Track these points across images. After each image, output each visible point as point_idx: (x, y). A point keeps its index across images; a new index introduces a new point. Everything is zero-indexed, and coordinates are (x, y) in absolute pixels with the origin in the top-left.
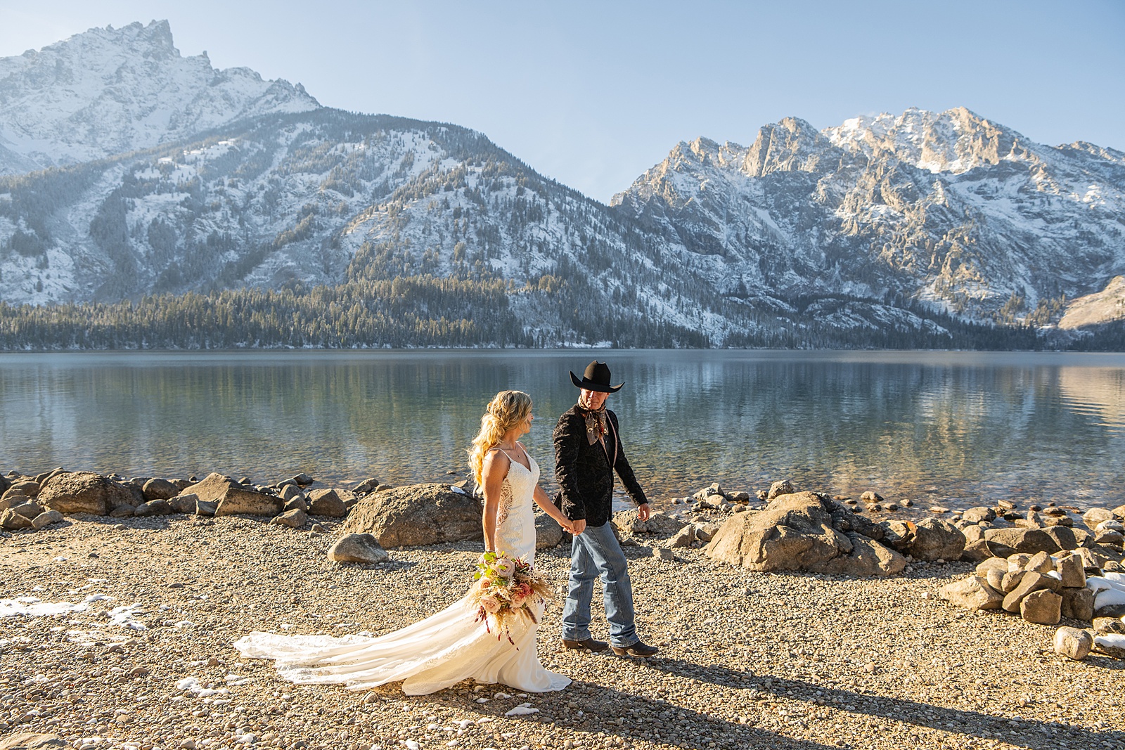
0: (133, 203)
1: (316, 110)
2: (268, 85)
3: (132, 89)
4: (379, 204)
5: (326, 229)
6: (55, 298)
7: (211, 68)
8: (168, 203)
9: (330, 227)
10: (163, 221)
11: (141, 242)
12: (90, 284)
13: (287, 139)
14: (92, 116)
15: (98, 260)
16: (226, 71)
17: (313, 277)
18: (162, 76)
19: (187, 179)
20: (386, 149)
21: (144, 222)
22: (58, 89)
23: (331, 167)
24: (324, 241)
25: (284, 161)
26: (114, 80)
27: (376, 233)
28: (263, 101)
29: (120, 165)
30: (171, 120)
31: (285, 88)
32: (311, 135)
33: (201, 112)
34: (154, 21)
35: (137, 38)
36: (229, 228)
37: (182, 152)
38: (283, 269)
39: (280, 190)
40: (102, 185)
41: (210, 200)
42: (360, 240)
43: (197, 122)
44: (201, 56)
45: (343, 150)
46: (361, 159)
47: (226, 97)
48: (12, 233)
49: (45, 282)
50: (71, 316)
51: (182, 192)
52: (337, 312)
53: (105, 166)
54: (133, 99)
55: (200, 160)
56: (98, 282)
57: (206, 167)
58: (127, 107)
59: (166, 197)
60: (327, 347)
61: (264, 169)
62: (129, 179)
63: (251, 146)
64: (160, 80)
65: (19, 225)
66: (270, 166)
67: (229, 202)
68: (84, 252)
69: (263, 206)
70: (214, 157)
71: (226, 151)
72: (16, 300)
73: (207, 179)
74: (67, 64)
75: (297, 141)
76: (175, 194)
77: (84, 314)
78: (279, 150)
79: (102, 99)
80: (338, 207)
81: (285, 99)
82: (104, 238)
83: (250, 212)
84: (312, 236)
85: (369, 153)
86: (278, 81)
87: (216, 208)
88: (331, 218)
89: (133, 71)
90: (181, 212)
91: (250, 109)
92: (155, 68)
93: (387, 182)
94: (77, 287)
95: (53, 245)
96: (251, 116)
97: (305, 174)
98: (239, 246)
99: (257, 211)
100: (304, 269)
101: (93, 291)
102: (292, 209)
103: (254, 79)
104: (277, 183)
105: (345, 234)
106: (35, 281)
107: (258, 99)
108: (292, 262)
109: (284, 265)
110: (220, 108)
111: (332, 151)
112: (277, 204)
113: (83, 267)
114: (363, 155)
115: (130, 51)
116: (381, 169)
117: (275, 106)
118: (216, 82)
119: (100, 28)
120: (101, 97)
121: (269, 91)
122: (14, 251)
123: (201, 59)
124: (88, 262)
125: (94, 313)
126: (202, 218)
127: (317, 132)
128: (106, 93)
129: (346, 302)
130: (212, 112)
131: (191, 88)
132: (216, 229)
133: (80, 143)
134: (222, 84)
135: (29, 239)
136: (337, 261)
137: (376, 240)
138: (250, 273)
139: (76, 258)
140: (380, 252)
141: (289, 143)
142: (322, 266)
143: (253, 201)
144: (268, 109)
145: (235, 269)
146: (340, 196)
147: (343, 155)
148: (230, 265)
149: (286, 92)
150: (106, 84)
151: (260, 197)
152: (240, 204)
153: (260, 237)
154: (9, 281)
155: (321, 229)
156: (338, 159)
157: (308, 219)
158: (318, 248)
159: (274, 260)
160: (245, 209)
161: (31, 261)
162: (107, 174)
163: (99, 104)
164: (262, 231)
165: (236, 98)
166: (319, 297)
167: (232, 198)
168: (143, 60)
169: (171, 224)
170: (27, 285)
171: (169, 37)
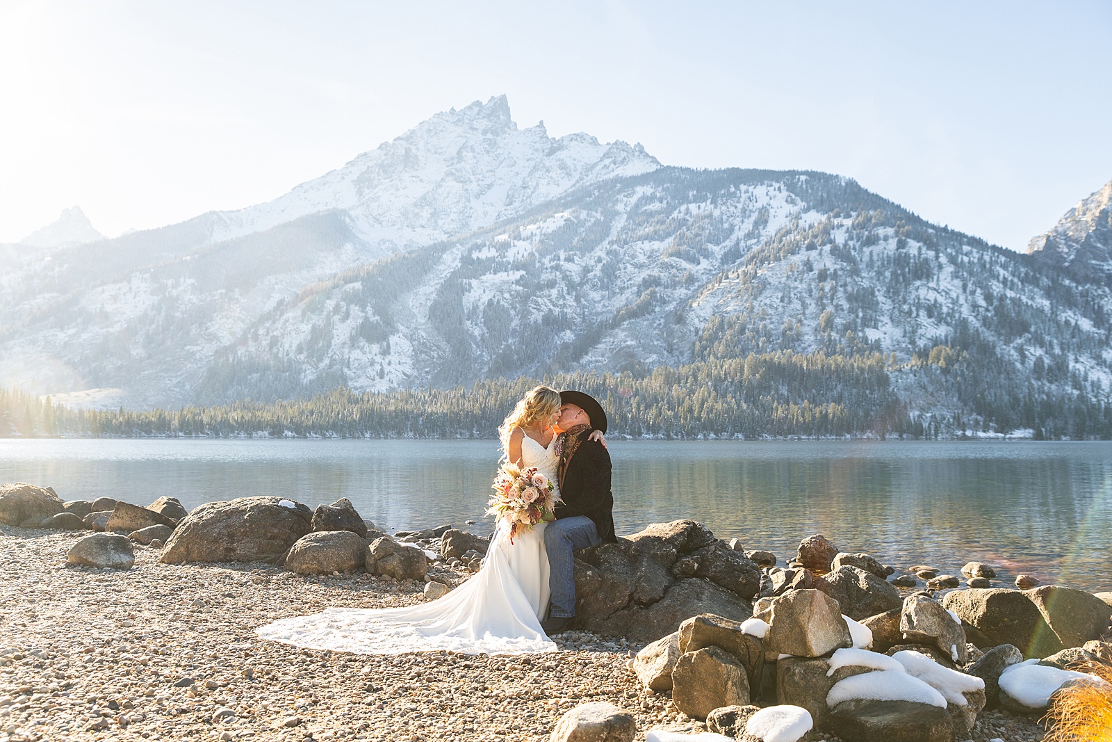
1: (656, 171)
2: (605, 149)
3: (471, 168)
4: (729, 270)
5: (669, 302)
6: (395, 385)
7: (547, 138)
8: (504, 282)
9: (674, 299)
10: (499, 301)
11: (476, 325)
12: (427, 369)
13: (626, 205)
14: (434, 199)
15: (435, 345)
16: (562, 139)
17: (654, 357)
18: (500, 151)
19: (523, 256)
21: (480, 304)
22: (405, 176)
23: (673, 232)
24: (667, 315)
25: (622, 230)
26: (455, 161)
27: (726, 303)
28: (600, 167)
30: (508, 196)
31: (623, 150)
32: (652, 198)
33: (537, 184)
36: (565, 305)
37: (517, 228)
38: (621, 349)
39: (618, 262)
40: (442, 267)
41: (546, 276)
42: (707, 312)
43: (534, 195)
44: (538, 126)
45: (687, 212)
46: (707, 221)
47: (563, 167)
48: (360, 321)
49: (387, 369)
50: (406, 403)
51: (518, 270)
53: (444, 248)
54: (472, 178)
55: (535, 235)
56: (434, 368)
57: (542, 241)
59: (502, 276)
61: (601, 240)
62: (467, 260)
63: (588, 215)
64: (498, 156)
65: (366, 313)
66: (607, 236)
67: (565, 277)
68: (423, 337)
69: (601, 280)
70: (549, 231)
71: (562, 223)
73: (542, 256)
74: (414, 151)
75: (637, 206)
76: (511, 272)
77: (419, 401)
78: (617, 218)
79: (445, 181)
80: (683, 277)
81: (623, 162)
83: (587, 287)
84: (653, 311)
85: (716, 213)
86: (616, 143)
87: (552, 285)
88: (675, 289)
89: (473, 150)
90: (516, 291)
91: (587, 175)
92: (493, 144)
93: (738, 244)
94: (415, 373)
95: (394, 331)
96: (588, 184)
97: (646, 242)
98: (575, 325)
99: (594, 285)
100: (644, 349)
101: (429, 377)
102: (632, 282)
103: (591, 143)
104: (615, 254)
105: (691, 306)
106: (378, 368)
107: (595, 165)
108: (632, 341)
109: (623, 344)
110: (555, 179)
111: (675, 215)
112: (616, 277)
113: (421, 352)
114: (710, 216)
115: (470, 131)
116: (731, 230)
117: (613, 171)
118: (552, 151)
119: (445, 112)
120: (443, 180)
121: (606, 155)
122: (361, 339)
123: (538, 129)
124: (426, 347)
126: (538, 297)
127: (658, 194)
128: (447, 175)
130: (548, 183)
131: (528, 160)
132: (552, 307)
133: (423, 227)
134: (557, 153)
135: (374, 327)
136: (682, 338)
137: (726, 311)
138: (587, 354)
139: (415, 343)
140: (731, 326)
141: (628, 209)
142: (664, 345)
143: (590, 275)
144: (606, 175)
145: (571, 350)
146: (684, 264)
147: (687, 217)
148: (566, 346)
150: (448, 166)
151: (597, 271)
152: (577, 279)
153: (598, 313)
155: (664, 302)
156: (681, 224)
157: (649, 291)
158: (660, 324)
159: (612, 339)
160: (581, 284)
161: (376, 348)
162: (446, 256)
163: (441, 186)
164: (599, 308)
165: (572, 167)
167: (568, 273)
168: (482, 137)
169: (506, 304)
170: (372, 372)
171: (507, 111)
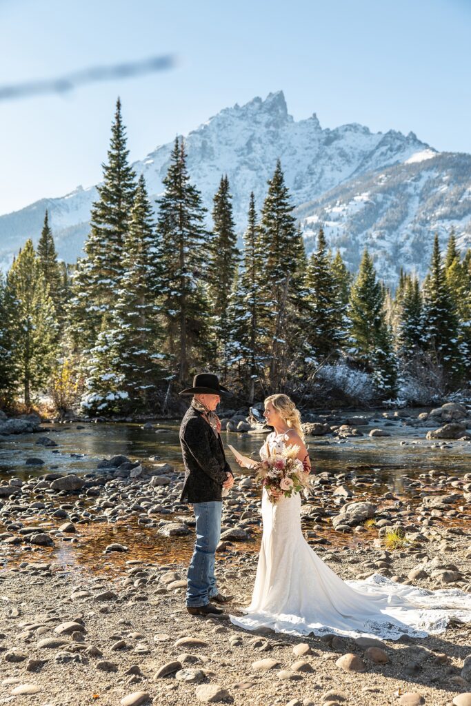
1: (436, 157)
2: (380, 138)
3: (261, 158)
7: (320, 128)
13: (415, 188)
16: (337, 130)
18: (282, 142)
19: (338, 235)
22: (204, 165)
26: (246, 151)
28: (378, 153)
31: (398, 139)
33: (323, 170)
34: (271, 94)
35: (259, 112)
37: (323, 210)
43: (321, 180)
44: (311, 118)
47: (343, 154)
54: (263, 166)
57: (350, 222)
58: (259, 174)
63: (384, 198)
64: (281, 146)
70: (354, 212)
71: (363, 205)
73: (355, 233)
74: (209, 143)
75: (426, 189)
78: (411, 200)
81: (399, 149)
86: (389, 133)
89: (260, 141)
91: (368, 162)
92: (276, 135)
96: (370, 169)
103: (364, 133)
107: (372, 153)
110: (338, 165)
115: (254, 124)
117: (391, 157)
118: (329, 142)
119: (229, 107)
120: (238, 168)
121: (382, 143)
123: (312, 121)
128: (242, 164)
130: (332, 170)
131: (307, 149)
134: (335, 142)
141: (418, 192)
144: (385, 160)
150: (239, 156)
165: (350, 154)
168: (265, 130)
171: (284, 105)
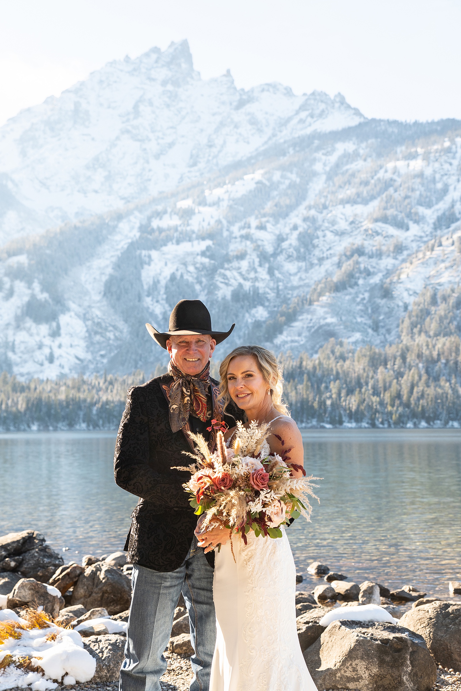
0: (150, 257)
1: (360, 124)
2: (301, 101)
3: (150, 125)
4: (441, 237)
5: (374, 274)
6: (66, 371)
7: (235, 88)
8: (188, 254)
9: (380, 271)
10: (182, 276)
11: (157, 301)
12: (103, 352)
13: (325, 165)
14: (108, 160)
15: (111, 325)
16: (252, 90)
17: (357, 336)
18: (181, 105)
19: (209, 224)
20: (451, 164)
21: (161, 278)
22: (76, 134)
23: (379, 194)
24: (372, 289)
25: (320, 193)
26: (132, 116)
27: (439, 274)
28: (295, 121)
29: (136, 213)
30: (192, 156)
31: (322, 101)
32: (355, 156)
33: (225, 142)
34: (173, 43)
35: (155, 65)
36: (256, 279)
37: (203, 192)
38: (320, 327)
39: (316, 229)
40: (117, 237)
41: (235, 247)
42: (418, 285)
43: (221, 154)
44: (224, 75)
45: (395, 171)
46: (418, 180)
47: (253, 122)
48: (26, 299)
49: (57, 352)
50: (79, 390)
51: (203, 239)
52: (388, 380)
53: (120, 217)
54: (151, 136)
55: (223, 200)
56: (110, 351)
57: (231, 207)
59: (186, 247)
60: (373, 425)
61: (297, 204)
62: (146, 229)
65: (33, 289)
66: (304, 199)
67: (257, 248)
68: (97, 316)
69: (297, 250)
70: (239, 195)
71: (252, 186)
72: (28, 374)
73: (231, 223)
74: (84, 105)
75: (337, 166)
76: (195, 242)
77: (93, 388)
79: (120, 140)
80: (388, 246)
81: (322, 114)
82: (118, 299)
83: (281, 258)
84: (356, 284)
85: (428, 172)
86: (313, 94)
87: (241, 257)
88: (380, 259)
89: (151, 104)
90: (202, 264)
91: (281, 131)
92: (174, 97)
93: (453, 206)
94: (89, 357)
95: (65, 309)
96: (282, 141)
97: (348, 206)
98: (268, 300)
99: (289, 256)
100: (346, 327)
101: (105, 361)
102: (331, 252)
103: (285, 95)
104: (313, 220)
105: (399, 279)
106: (46, 351)
107: (289, 119)
108: (332, 317)
109: (322, 322)
110: (246, 136)
111: (381, 174)
112: (314, 247)
113: (96, 333)
114: (421, 175)
115: (147, 81)
116: (445, 190)
117: (310, 125)
118: (241, 104)
119: (118, 59)
120: (118, 138)
121: (303, 108)
122: (27, 319)
123: (225, 78)
124: (101, 327)
125: (104, 387)
126: (226, 269)
127: (361, 152)
128: (123, 133)
129: (400, 368)
130: (237, 141)
131: (214, 114)
132: (242, 281)
133: (96, 192)
134: (247, 106)
135: (43, 305)
136: (389, 314)
137: (440, 284)
138: (281, 333)
139: (89, 323)
140: (445, 299)
141: (328, 169)
142: (369, 322)
143: (285, 245)
145: (263, 329)
146: (391, 230)
147: (395, 177)
148: (258, 324)
149: (322, 106)
150: (123, 123)
151: (293, 240)
152: (270, 249)
153: (293, 288)
154: (22, 352)
155: (368, 274)
156: (388, 184)
157: (351, 262)
158: (364, 299)
159: (309, 317)
160: (275, 255)
161: (44, 329)
162: (123, 226)
163: (116, 145)
164: (295, 281)
165: (264, 121)
166: (365, 362)
167: (260, 243)
169: (190, 279)
170: (40, 356)
171: (189, 58)
